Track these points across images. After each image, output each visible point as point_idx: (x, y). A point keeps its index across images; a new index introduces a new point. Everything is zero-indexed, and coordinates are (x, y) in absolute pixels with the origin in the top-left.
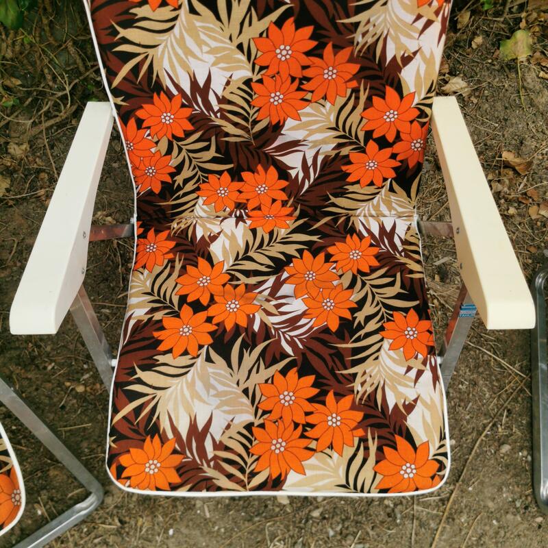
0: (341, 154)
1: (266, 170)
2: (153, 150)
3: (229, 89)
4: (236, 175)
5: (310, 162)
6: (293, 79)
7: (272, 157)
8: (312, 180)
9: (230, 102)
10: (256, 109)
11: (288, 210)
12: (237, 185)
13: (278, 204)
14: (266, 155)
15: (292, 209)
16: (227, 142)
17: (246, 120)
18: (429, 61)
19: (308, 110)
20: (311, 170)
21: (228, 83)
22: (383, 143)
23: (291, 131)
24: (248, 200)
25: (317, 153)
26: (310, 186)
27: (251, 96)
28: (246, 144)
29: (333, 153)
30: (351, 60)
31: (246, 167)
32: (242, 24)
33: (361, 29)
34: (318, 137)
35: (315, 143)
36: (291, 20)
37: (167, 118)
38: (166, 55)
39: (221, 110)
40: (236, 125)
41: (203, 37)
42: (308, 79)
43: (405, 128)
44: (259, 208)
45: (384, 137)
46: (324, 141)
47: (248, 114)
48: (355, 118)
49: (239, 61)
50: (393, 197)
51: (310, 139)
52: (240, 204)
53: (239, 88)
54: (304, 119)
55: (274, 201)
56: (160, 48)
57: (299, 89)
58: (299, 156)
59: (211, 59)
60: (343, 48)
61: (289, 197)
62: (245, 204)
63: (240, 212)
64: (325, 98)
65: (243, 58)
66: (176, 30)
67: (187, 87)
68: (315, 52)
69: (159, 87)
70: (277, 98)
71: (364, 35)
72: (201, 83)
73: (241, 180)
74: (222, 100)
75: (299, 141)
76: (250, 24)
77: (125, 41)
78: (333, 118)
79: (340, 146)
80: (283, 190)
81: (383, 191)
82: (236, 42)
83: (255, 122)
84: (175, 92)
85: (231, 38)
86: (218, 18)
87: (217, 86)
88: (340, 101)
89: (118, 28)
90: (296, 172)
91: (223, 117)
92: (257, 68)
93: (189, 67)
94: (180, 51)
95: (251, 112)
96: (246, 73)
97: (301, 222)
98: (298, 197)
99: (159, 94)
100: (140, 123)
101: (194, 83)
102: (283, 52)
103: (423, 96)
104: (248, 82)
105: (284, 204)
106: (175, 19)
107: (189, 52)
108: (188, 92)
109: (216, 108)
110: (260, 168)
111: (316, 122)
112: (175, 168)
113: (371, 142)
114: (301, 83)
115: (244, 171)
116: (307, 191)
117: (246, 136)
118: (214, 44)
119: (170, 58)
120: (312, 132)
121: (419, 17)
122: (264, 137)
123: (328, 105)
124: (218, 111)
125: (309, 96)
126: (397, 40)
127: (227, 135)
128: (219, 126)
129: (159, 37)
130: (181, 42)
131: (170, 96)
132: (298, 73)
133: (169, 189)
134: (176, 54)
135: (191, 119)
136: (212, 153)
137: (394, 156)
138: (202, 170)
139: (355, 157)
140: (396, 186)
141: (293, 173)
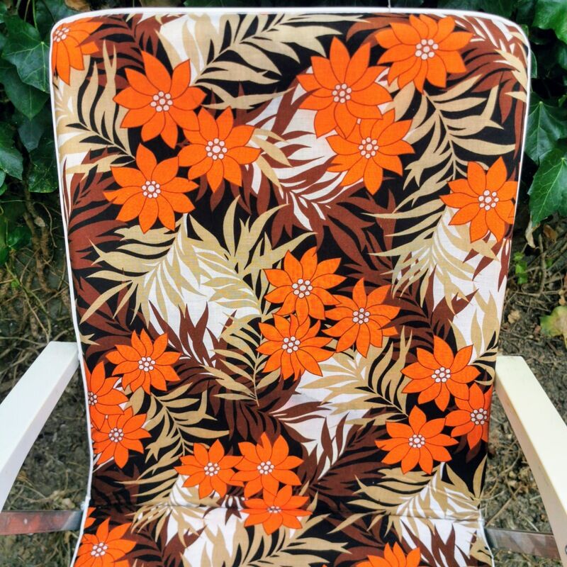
0: (376, 424)
1: (273, 441)
2: (123, 406)
3: (230, 330)
4: (231, 446)
5: (332, 433)
6: (313, 321)
7: (282, 424)
8: (335, 458)
9: (230, 347)
10: (263, 357)
11: (300, 500)
12: (232, 460)
13: (288, 490)
14: (274, 420)
15: (307, 498)
16: (222, 400)
17: (250, 371)
18: (488, 308)
19: (332, 361)
20: (334, 444)
21: (229, 322)
22: (432, 411)
23: (307, 390)
24: (245, 483)
25: (343, 421)
26: (333, 468)
27: (258, 340)
28: (248, 404)
29: (365, 423)
30: (388, 301)
31: (245, 437)
32: (252, 252)
33: (400, 265)
34: (344, 398)
35: (341, 408)
36: (313, 250)
37: (146, 365)
38: (154, 286)
39: (217, 356)
40: (236, 377)
41: (202, 265)
42: (333, 323)
43: (461, 392)
44: (260, 495)
45: (433, 402)
46: (353, 405)
47: (253, 363)
48: (393, 376)
49: (245, 296)
50: (448, 490)
51: (334, 401)
52: (234, 488)
53: (243, 330)
54: (326, 374)
55: (281, 485)
56: (147, 277)
57: (320, 334)
58: (319, 423)
59: (209, 291)
60: (377, 286)
61: (303, 482)
62: (242, 489)
63: (234, 500)
64: (354, 347)
65: (251, 293)
66: (169, 256)
67: (176, 326)
68: (342, 290)
69: (139, 325)
70: (291, 345)
71: (404, 271)
72: (195, 321)
73: (237, 453)
74: (219, 344)
75: (319, 403)
76: (262, 253)
77: (105, 266)
78: (364, 374)
79: (373, 412)
80: (295, 470)
81: (434, 479)
82: (243, 273)
83: (262, 375)
84: (160, 331)
85: (236, 269)
86: (223, 244)
87: (215, 325)
88: (375, 352)
89: (98, 251)
90: (313, 445)
91: (220, 367)
92: (268, 305)
93: (181, 301)
94: (171, 281)
95: (257, 361)
96: (253, 311)
97: (319, 519)
98: (314, 482)
99: (139, 333)
100: (110, 368)
101: (185, 321)
102: (302, 288)
103: (483, 351)
104: (255, 323)
105: (296, 490)
106: (170, 243)
107: (183, 283)
108: (177, 332)
109: (211, 354)
110: (264, 437)
111: (341, 379)
112: (150, 432)
113: (416, 410)
114: (323, 327)
115: (243, 440)
116: (328, 474)
117: (249, 392)
118: (215, 274)
119: (158, 289)
120: (336, 392)
121: (473, 254)
122: (272, 395)
123: (358, 357)
124: (213, 358)
125: (333, 344)
126: (446, 280)
127: (223, 390)
128: (213, 378)
129: (146, 264)
130: (175, 270)
131: (153, 336)
132: (320, 314)
133: (138, 462)
134: (166, 284)
135: (177, 367)
136: (201, 414)
137: (447, 430)
138: (186, 436)
139: (394, 428)
140: (452, 475)
141: (309, 447)
